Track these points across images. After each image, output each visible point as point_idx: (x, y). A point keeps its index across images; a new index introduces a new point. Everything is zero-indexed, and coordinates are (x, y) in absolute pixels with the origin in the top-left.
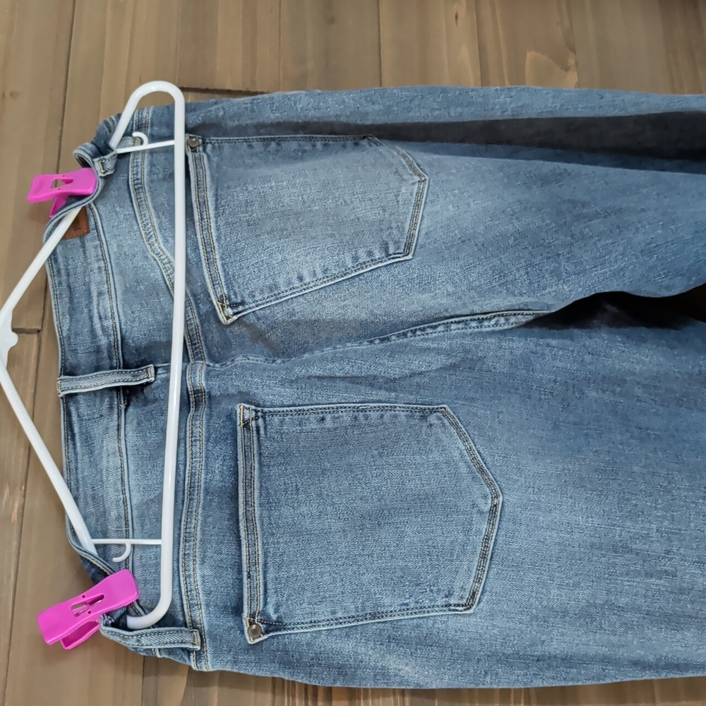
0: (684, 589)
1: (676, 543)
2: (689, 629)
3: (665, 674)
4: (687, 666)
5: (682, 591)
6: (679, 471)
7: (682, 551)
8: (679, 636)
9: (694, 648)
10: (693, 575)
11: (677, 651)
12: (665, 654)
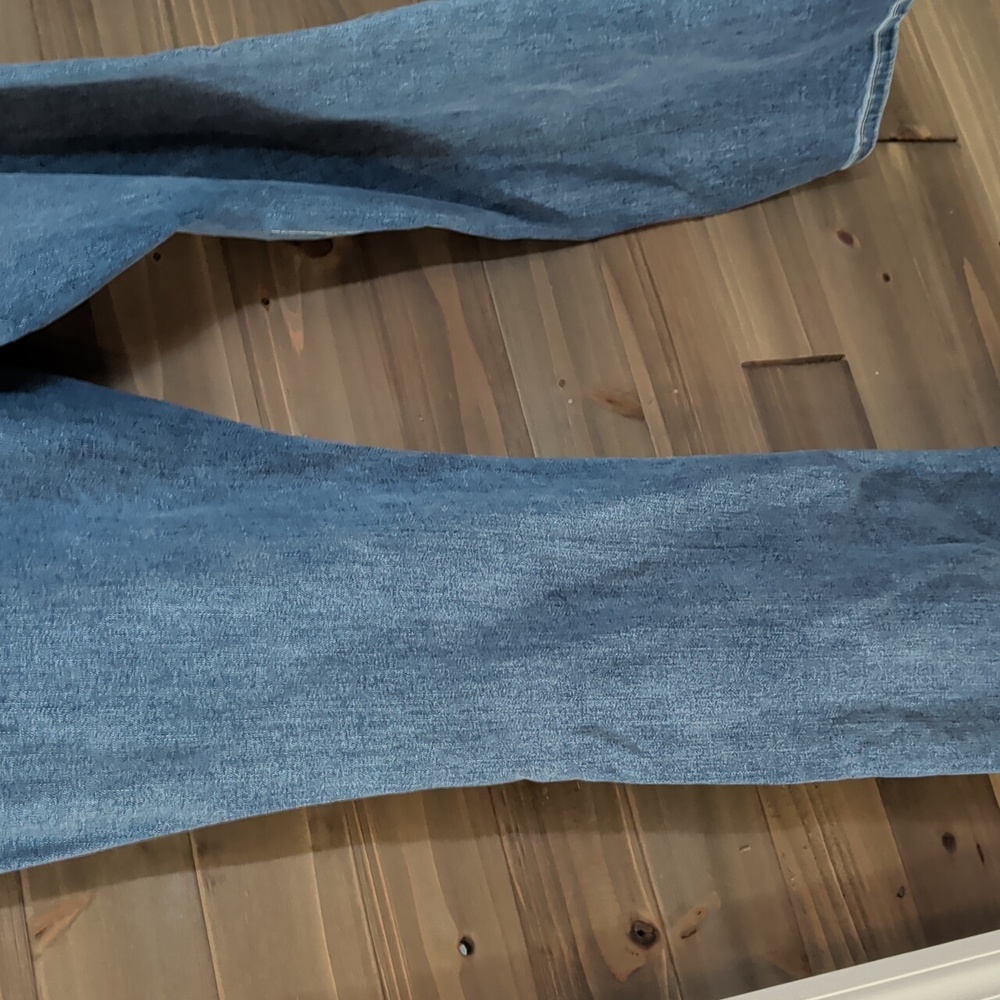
0: (31, 747)
1: (15, 686)
2: (39, 799)
3: (17, 864)
4: (49, 849)
5: (27, 749)
6: (17, 588)
7: (23, 695)
8: (26, 811)
9: (52, 822)
10: (41, 726)
11: (29, 831)
12: (15, 839)
